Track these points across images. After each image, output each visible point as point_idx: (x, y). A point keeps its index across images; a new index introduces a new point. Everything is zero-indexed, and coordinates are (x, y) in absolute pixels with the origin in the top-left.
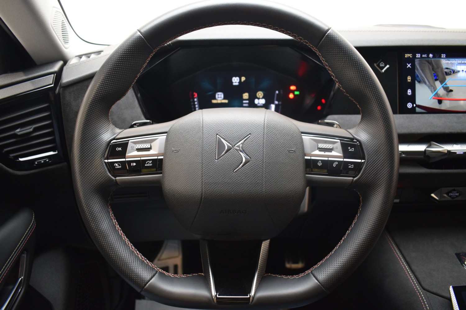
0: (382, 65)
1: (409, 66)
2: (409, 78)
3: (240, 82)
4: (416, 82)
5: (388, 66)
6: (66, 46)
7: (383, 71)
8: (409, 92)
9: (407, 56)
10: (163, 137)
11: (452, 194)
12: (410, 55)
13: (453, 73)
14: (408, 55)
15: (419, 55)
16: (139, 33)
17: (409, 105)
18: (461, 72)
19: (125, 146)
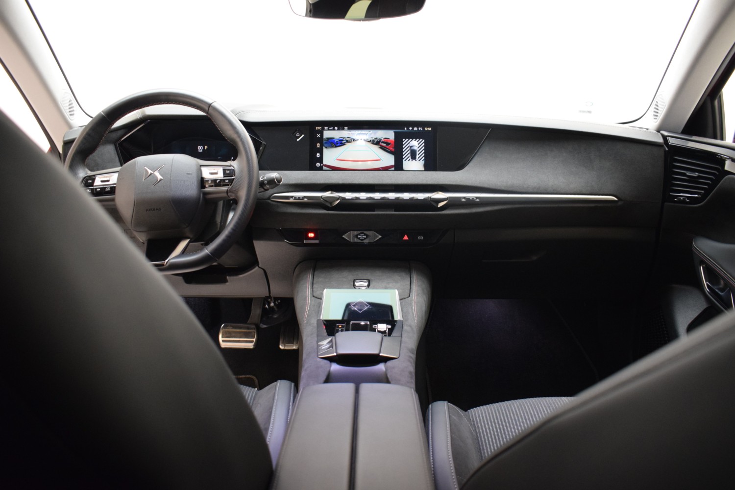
0: (298, 135)
1: (319, 136)
2: (318, 145)
3: (204, 149)
4: (324, 148)
5: (303, 136)
6: (71, 118)
7: (298, 140)
8: (318, 155)
9: (317, 128)
10: (116, 175)
11: (360, 237)
12: (320, 128)
13: (354, 141)
14: (319, 128)
15: (327, 128)
16: (102, 113)
17: (318, 165)
18: (360, 140)
19: (94, 180)
